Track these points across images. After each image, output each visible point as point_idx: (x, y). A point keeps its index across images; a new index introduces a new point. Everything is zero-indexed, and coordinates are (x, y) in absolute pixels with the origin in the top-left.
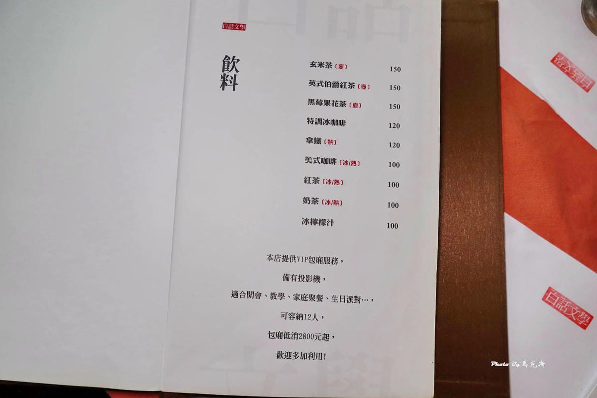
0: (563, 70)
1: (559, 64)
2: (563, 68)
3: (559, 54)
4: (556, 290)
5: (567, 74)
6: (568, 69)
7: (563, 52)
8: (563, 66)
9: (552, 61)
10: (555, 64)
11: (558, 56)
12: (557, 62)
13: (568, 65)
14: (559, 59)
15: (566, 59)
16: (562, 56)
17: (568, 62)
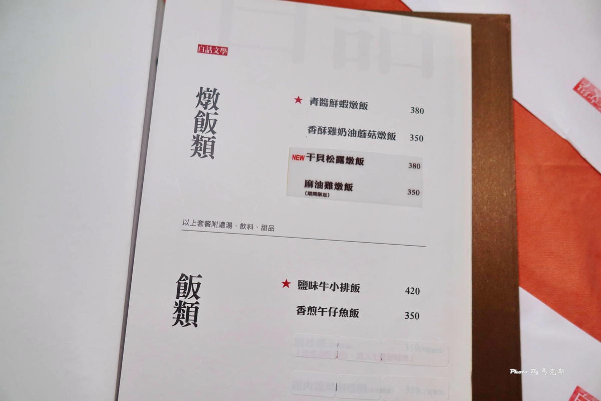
0: (589, 100)
1: (584, 92)
2: (589, 97)
3: (583, 79)
4: (586, 390)
5: (595, 105)
6: (595, 98)
7: (588, 78)
8: (589, 95)
9: (576, 88)
10: (579, 92)
11: (582, 83)
12: (581, 89)
13: (595, 94)
14: (584, 86)
15: (593, 87)
16: (587, 82)
17: (596, 91)
